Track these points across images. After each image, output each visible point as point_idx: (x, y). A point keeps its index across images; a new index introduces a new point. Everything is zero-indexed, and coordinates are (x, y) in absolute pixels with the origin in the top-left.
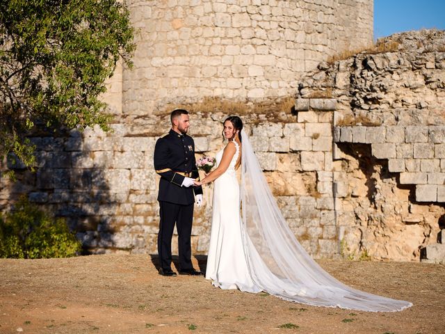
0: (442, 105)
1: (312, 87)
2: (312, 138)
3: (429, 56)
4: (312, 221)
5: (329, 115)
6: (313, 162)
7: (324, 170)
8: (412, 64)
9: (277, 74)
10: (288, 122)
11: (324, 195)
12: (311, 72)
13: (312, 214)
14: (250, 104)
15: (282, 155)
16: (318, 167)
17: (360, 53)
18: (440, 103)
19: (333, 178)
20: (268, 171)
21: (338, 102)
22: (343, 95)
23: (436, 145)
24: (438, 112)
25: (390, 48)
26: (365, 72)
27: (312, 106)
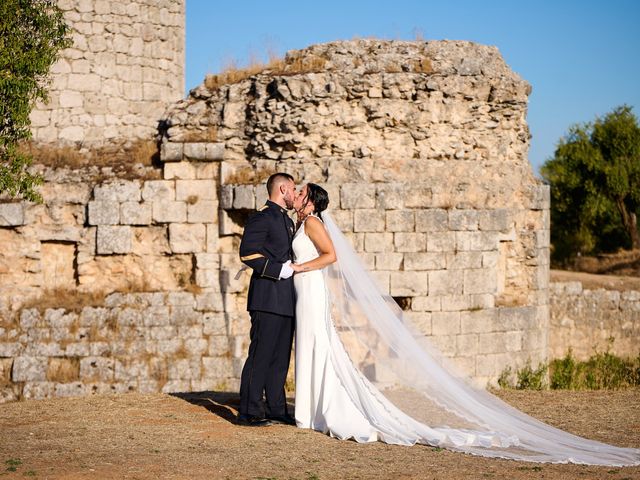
0: (391, 152)
1: (186, 125)
2: (187, 203)
3: (375, 80)
4: (191, 330)
5: (213, 167)
6: (189, 240)
7: (205, 251)
8: (347, 91)
9: (103, 104)
10: (149, 179)
11: (207, 290)
12: (182, 102)
13: (190, 319)
14: (83, 151)
15: (140, 229)
16: (196, 246)
17: (261, 73)
18: (390, 149)
19: (220, 262)
20: (119, 255)
21: (226, 147)
22: (233, 137)
23: (388, 212)
24: (387, 163)
25: (311, 66)
26: (273, 102)
27: (188, 154)
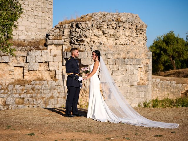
0: (109, 43)
1: (53, 35)
2: (54, 56)
3: (105, 23)
4: (55, 91)
5: (61, 47)
6: (54, 66)
7: (59, 69)
8: (97, 26)
9: (31, 30)
10: (43, 50)
11: (59, 80)
12: (52, 29)
13: (54, 88)
14: (26, 42)
15: (41, 63)
16: (56, 68)
17: (74, 21)
18: (109, 42)
19: (63, 73)
20: (35, 70)
21: (64, 41)
22: (66, 38)
23: (108, 59)
24: (108, 46)
25: (88, 19)
26: (77, 29)
27: (54, 43)
